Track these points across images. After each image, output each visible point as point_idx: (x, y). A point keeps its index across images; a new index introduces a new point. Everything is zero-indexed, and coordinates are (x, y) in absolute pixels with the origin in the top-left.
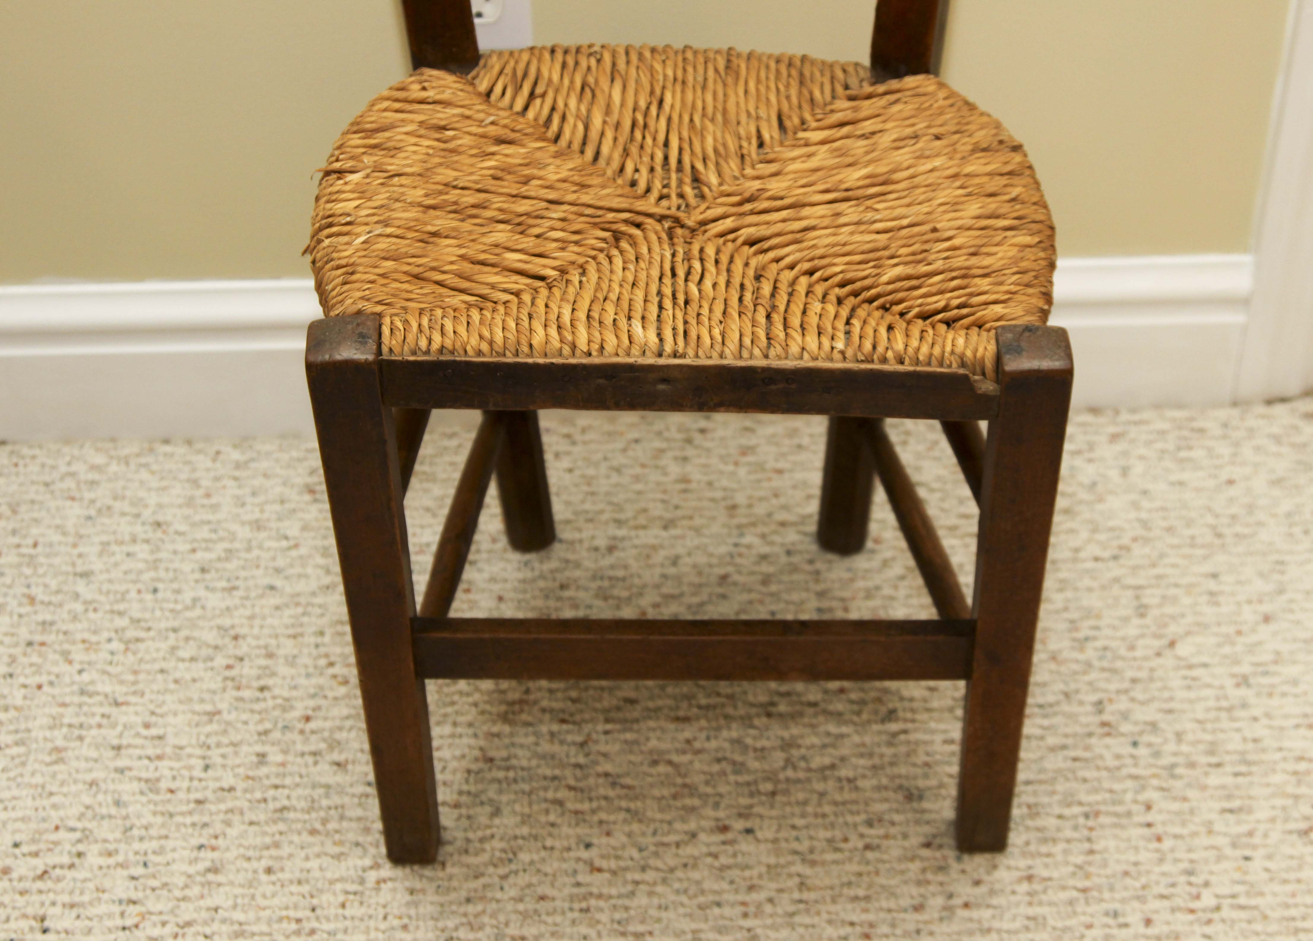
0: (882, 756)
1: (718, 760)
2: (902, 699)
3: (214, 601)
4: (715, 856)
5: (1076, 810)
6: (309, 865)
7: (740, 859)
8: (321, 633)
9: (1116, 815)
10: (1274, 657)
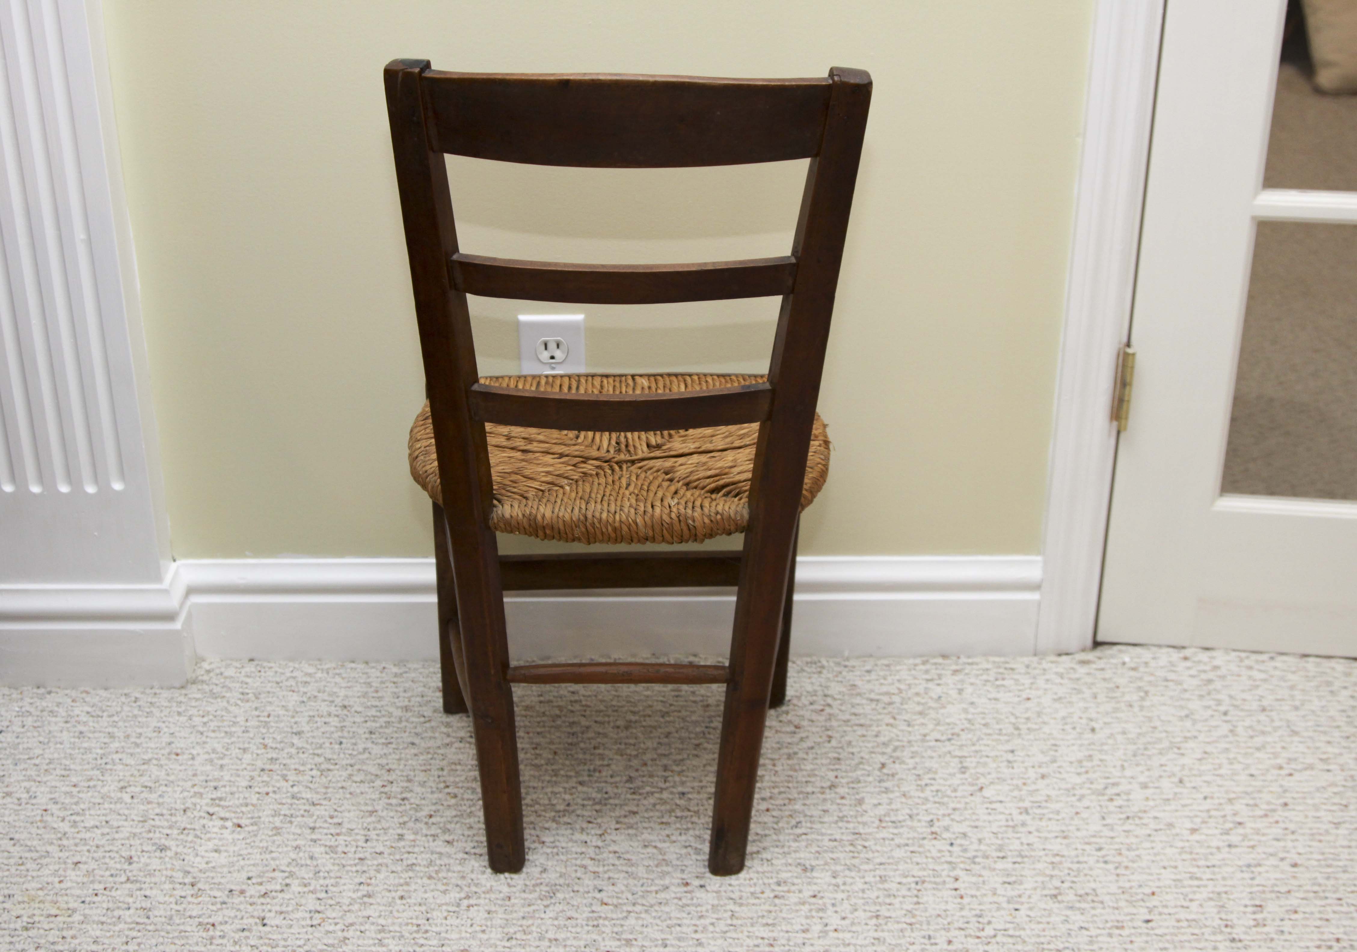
0: (789, 847)
1: (686, 847)
2: (805, 816)
3: (377, 750)
4: (680, 899)
5: (910, 879)
6: (426, 896)
7: (695, 901)
8: (442, 769)
9: (935, 883)
10: (1045, 798)
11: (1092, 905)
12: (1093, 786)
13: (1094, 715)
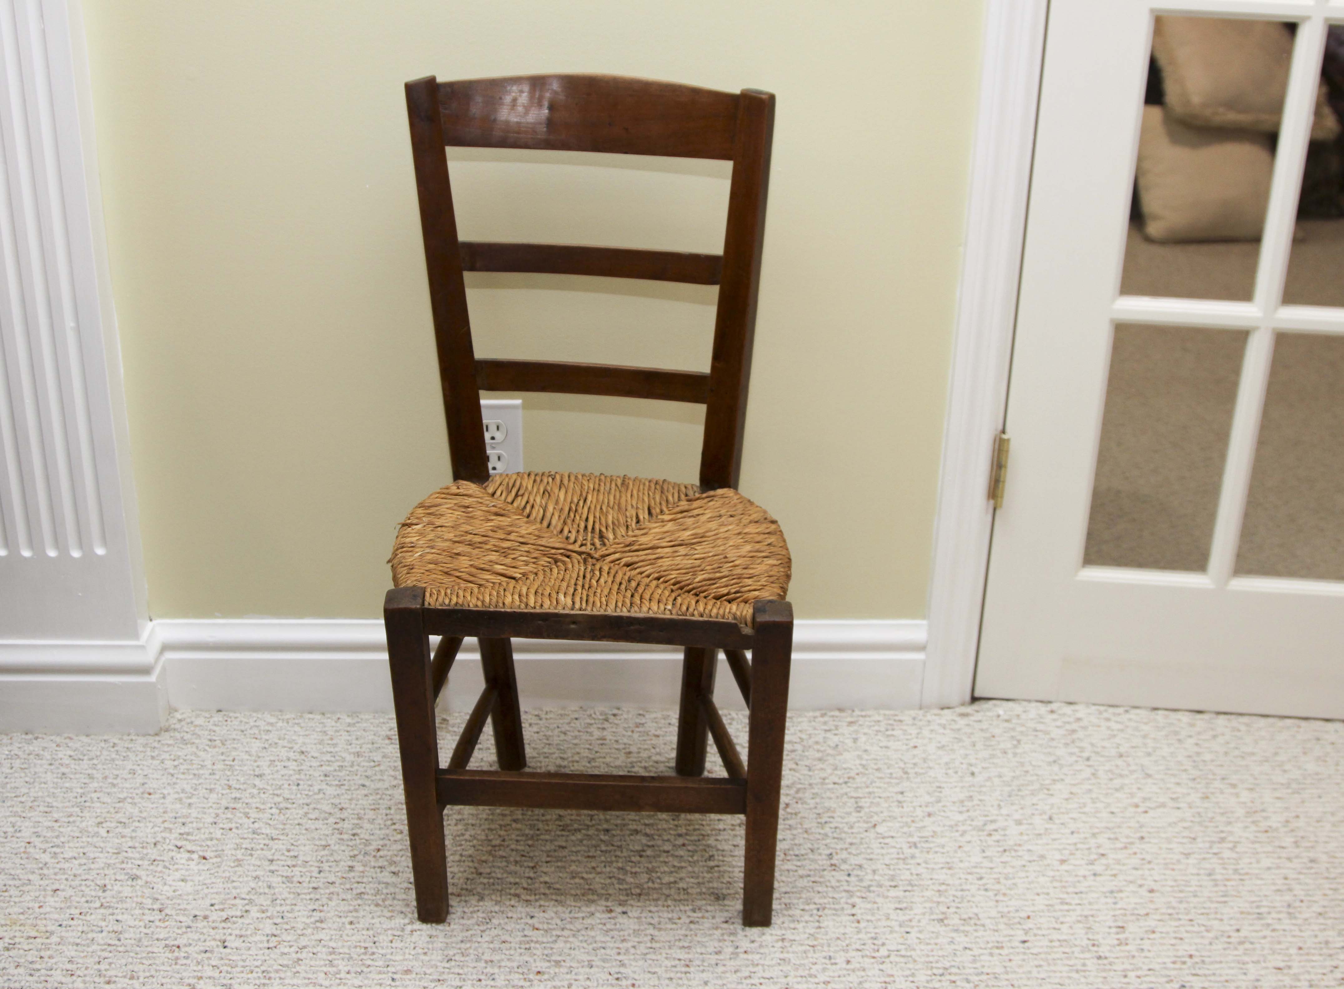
0: (704, 878)
1: (610, 878)
2: (718, 850)
3: (330, 791)
4: (605, 924)
5: (813, 906)
6: (373, 921)
7: (618, 926)
8: (390, 809)
9: (835, 909)
10: (931, 834)
11: (974, 928)
12: (974, 823)
13: (973, 761)
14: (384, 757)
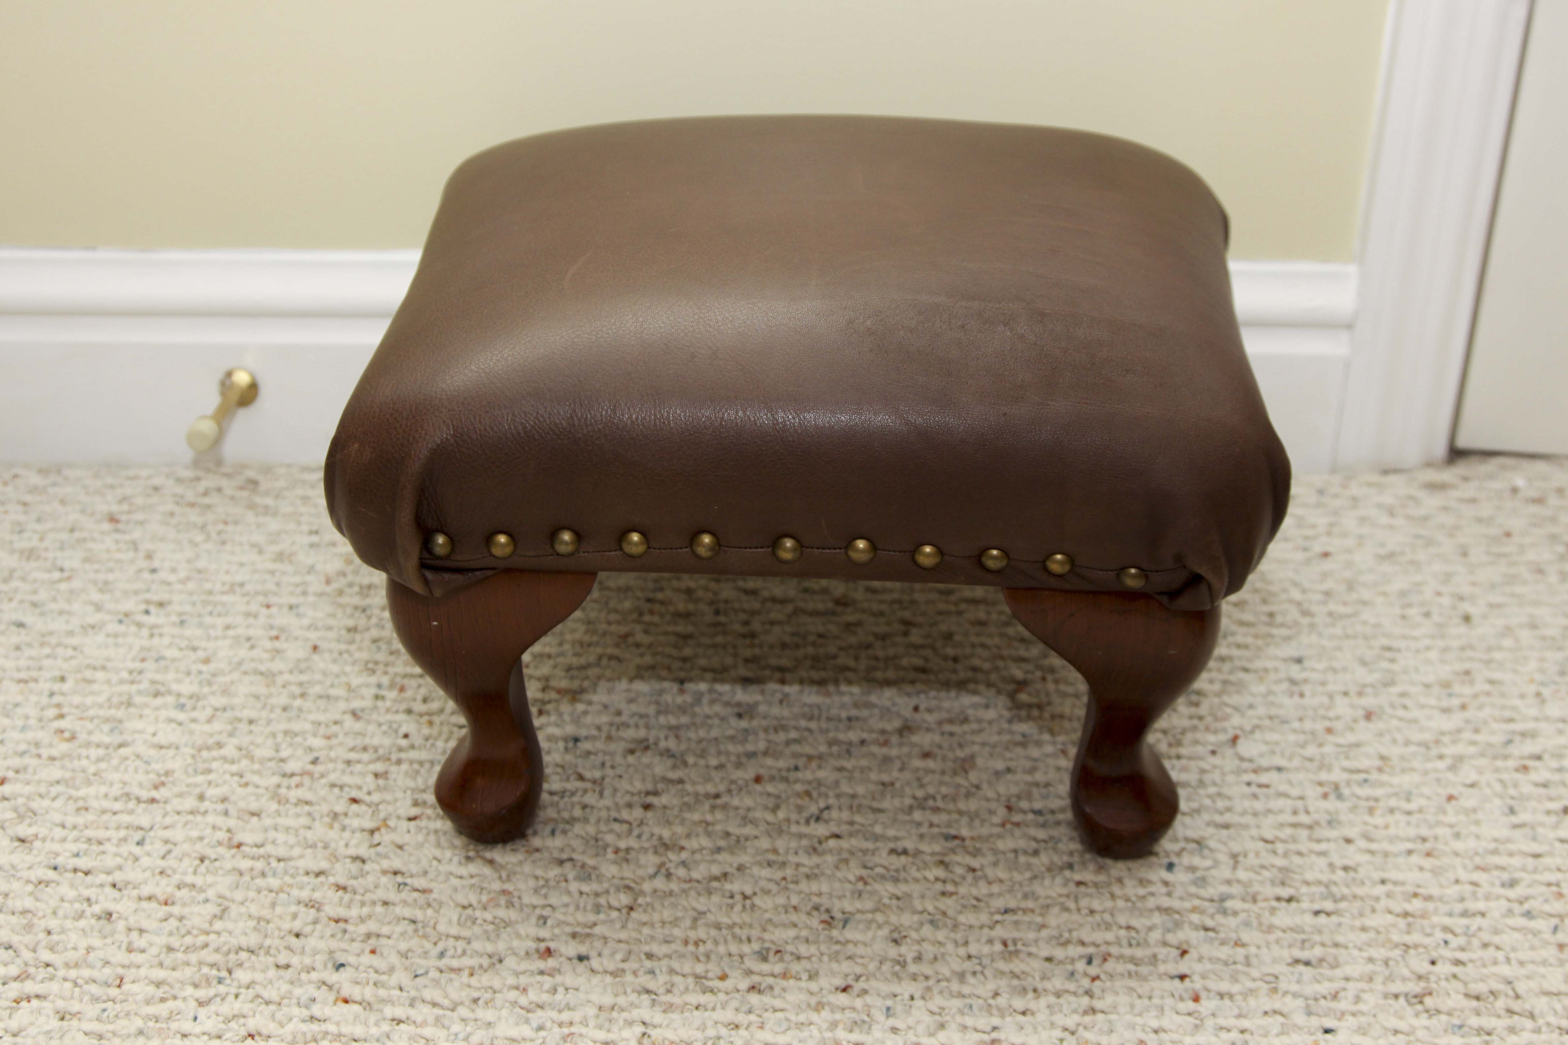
1: (561, 862)
4: (525, 990)
5: (1074, 951)
7: (559, 996)
9: (1133, 960)
10: (1378, 763)
11: (1506, 1021)
12: (1479, 738)
13: (1466, 590)
14: (86, 560)
